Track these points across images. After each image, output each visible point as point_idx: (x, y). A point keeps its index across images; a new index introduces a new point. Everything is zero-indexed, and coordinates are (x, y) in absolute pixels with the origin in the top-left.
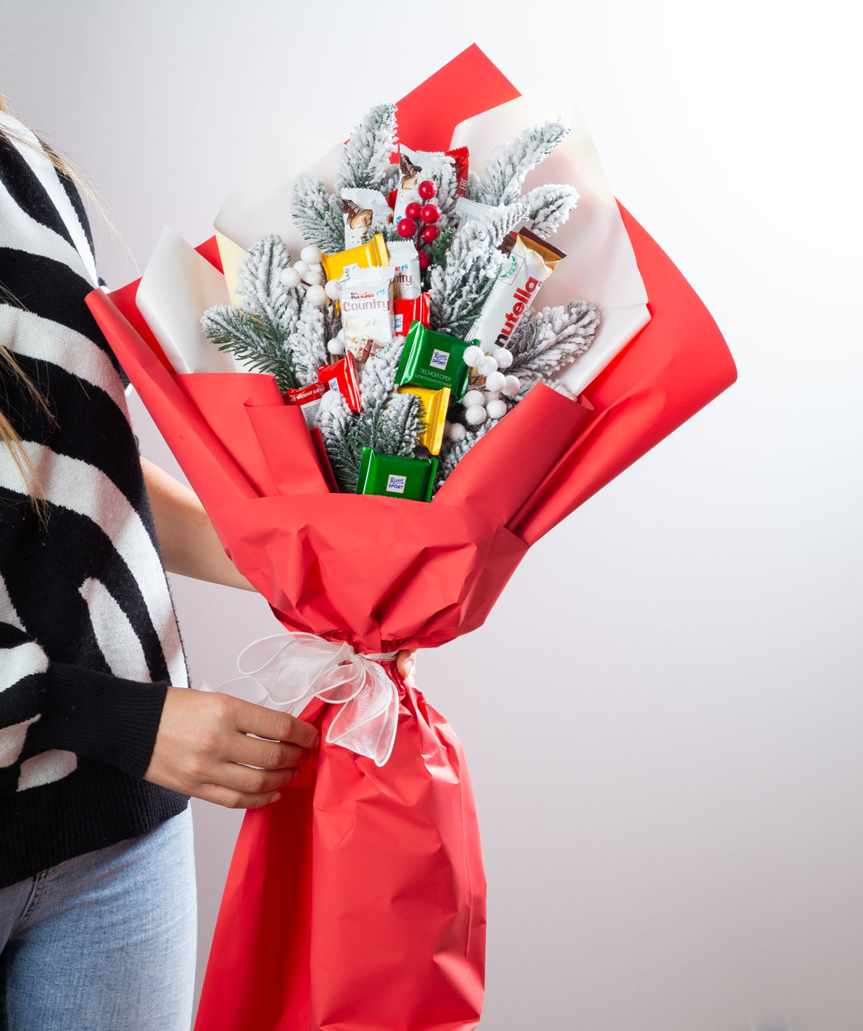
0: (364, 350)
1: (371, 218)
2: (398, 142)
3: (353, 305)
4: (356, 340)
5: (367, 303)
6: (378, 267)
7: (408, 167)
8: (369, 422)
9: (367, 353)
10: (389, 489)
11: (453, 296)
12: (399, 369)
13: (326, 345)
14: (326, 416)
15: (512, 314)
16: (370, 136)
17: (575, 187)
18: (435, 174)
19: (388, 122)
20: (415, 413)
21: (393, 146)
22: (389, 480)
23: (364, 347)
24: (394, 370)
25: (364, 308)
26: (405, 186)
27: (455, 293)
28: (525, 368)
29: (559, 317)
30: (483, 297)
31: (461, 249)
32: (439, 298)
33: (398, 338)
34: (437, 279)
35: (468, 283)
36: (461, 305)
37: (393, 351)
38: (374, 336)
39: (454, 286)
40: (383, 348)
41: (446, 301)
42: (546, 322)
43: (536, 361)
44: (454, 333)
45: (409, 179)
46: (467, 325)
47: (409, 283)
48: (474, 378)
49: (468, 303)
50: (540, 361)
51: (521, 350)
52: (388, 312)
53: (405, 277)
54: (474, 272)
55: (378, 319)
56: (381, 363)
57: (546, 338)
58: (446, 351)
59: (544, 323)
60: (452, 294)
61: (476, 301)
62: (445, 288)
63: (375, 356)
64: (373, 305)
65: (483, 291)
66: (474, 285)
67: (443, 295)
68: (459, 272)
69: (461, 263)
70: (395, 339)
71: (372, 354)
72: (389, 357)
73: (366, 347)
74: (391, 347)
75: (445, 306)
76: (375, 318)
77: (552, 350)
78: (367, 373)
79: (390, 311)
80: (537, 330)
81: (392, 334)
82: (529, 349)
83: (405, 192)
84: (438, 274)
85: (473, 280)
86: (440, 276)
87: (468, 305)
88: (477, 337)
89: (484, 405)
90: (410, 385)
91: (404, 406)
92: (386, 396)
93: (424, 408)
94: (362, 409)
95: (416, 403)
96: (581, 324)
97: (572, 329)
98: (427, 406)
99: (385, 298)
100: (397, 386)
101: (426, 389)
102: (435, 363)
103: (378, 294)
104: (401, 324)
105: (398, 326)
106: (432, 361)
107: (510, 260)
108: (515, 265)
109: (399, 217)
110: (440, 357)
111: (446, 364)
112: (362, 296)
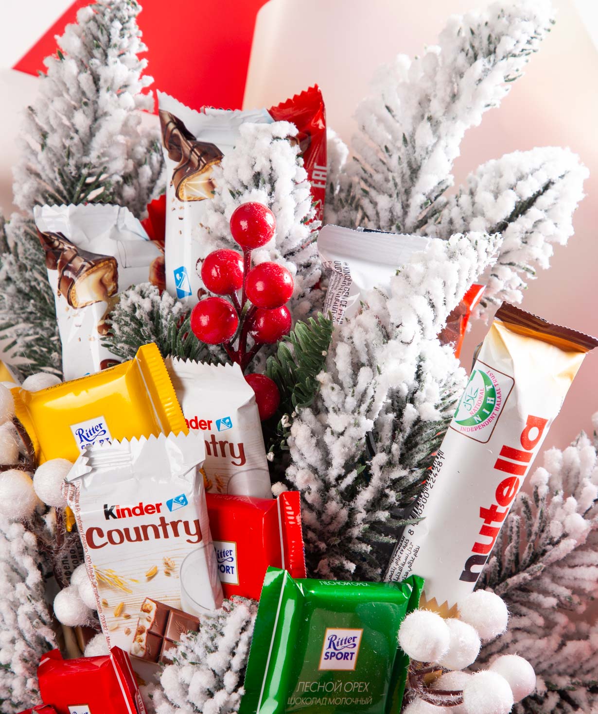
0: (149, 632)
1: (115, 277)
2: (153, 87)
3: (110, 533)
4: (128, 612)
5: (145, 528)
6: (161, 435)
7: (186, 146)
9: (158, 640)
11: (349, 480)
12: (247, 691)
13: (50, 608)
15: (494, 507)
16: (85, 79)
17: (573, 151)
18: (257, 168)
19: (125, 42)
21: (142, 97)
23: (148, 626)
24: (235, 696)
25: (139, 539)
26: (185, 193)
27: (354, 474)
28: (523, 604)
29: (589, 474)
30: (418, 473)
31: (357, 366)
32: (314, 487)
33: (234, 604)
34: (306, 441)
35: (379, 444)
36: (372, 498)
37: (224, 643)
38: (171, 600)
39: (349, 457)
40: (199, 631)
41: (333, 492)
42: (560, 490)
43: (547, 581)
44: (365, 566)
45: (191, 173)
46: (387, 544)
47: (239, 461)
48: (418, 672)
49: (387, 491)
50: (557, 583)
51: (509, 564)
52: (200, 544)
53: (227, 446)
54: (391, 416)
55: (177, 563)
56: (201, 680)
57: (567, 530)
58: (353, 626)
59: (556, 495)
60: (345, 476)
61: (405, 484)
62: (327, 463)
63: (181, 648)
64: (160, 529)
65: (419, 457)
66: (395, 447)
67: (324, 481)
68: (357, 425)
69: (361, 401)
70: (225, 608)
71: (173, 644)
72: (216, 661)
73: (152, 625)
74: (219, 629)
75: (333, 506)
76: (169, 559)
77: (580, 552)
78: (165, 697)
79: (204, 542)
80: (542, 512)
81: (214, 589)
82: (527, 562)
83: (186, 204)
84: (308, 433)
85: (390, 434)
86: (312, 437)
87: (387, 496)
88: (417, 570)
99: (191, 513)
102: (331, 659)
103: (169, 504)
104: (234, 564)
105: (228, 570)
106: (323, 656)
107: (478, 382)
108: (493, 393)
109: (180, 271)
110: (340, 643)
111: (355, 657)
112: (132, 512)
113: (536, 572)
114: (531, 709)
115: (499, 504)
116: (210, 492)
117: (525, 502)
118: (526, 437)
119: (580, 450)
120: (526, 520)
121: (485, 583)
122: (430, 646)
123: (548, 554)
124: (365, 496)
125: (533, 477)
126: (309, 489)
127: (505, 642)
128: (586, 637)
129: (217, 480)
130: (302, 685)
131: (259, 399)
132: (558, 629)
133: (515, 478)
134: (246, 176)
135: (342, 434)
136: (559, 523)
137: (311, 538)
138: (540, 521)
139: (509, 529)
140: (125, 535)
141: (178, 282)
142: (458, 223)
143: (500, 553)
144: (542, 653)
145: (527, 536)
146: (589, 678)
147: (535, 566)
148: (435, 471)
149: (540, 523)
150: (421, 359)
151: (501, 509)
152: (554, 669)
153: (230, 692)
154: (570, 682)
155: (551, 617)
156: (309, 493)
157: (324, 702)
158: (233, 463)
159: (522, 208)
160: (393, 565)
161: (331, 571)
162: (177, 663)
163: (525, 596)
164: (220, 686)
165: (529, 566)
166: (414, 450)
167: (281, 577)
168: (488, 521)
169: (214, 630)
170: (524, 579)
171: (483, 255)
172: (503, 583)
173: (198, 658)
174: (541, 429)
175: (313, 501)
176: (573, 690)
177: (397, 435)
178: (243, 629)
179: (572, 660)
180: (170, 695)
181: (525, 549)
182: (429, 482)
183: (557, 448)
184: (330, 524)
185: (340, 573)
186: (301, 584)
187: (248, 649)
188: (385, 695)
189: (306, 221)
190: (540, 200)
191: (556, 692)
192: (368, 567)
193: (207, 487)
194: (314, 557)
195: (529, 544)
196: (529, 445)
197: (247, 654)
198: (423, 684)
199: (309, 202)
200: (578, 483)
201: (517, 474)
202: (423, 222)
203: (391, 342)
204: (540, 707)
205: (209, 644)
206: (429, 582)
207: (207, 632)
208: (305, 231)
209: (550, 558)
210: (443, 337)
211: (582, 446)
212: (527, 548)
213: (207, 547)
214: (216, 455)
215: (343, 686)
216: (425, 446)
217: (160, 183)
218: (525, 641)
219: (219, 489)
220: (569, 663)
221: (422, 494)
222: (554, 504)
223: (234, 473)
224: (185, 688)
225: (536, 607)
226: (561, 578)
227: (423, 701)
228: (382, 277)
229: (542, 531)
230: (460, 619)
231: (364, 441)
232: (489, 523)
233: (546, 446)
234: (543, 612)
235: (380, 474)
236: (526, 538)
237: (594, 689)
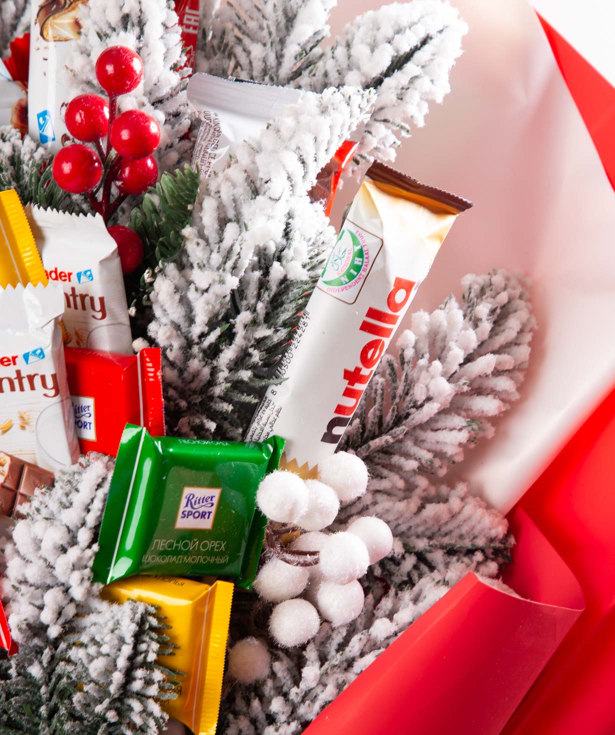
0: (3, 486)
5: (0, 381)
6: (19, 285)
8: (35, 671)
9: (11, 494)
11: (212, 338)
12: (101, 547)
15: (358, 370)
17: (453, 5)
18: (126, 10)
20: (152, 657)
23: (1, 479)
24: (89, 553)
26: (50, 32)
27: (217, 332)
28: (384, 466)
29: (455, 338)
30: (283, 333)
31: (223, 222)
32: (176, 344)
33: (91, 460)
34: (169, 297)
35: (244, 303)
36: (235, 357)
37: (79, 499)
38: (26, 454)
39: (212, 315)
40: (53, 486)
41: (195, 349)
42: (426, 353)
43: (409, 445)
44: (226, 425)
46: (249, 404)
47: (99, 315)
48: (276, 533)
49: (251, 350)
50: (419, 446)
51: (372, 426)
52: (57, 399)
53: (87, 300)
54: (257, 274)
55: (33, 417)
56: (54, 536)
57: (431, 394)
58: (212, 485)
59: (422, 358)
60: (208, 334)
61: (269, 343)
62: (191, 320)
63: (35, 503)
64: (16, 382)
65: (284, 316)
66: (260, 306)
67: (186, 338)
68: (222, 282)
69: (227, 258)
70: (81, 464)
71: (26, 499)
72: (71, 517)
73: (6, 479)
74: (74, 485)
75: (195, 364)
76: (25, 413)
77: (443, 416)
78: (17, 552)
79: (62, 396)
80: (406, 375)
81: (70, 445)
82: (391, 424)
83: (51, 44)
84: (171, 289)
85: (255, 293)
86: (175, 292)
87: (250, 355)
88: (279, 430)
89: (308, 595)
90: (131, 578)
91: (122, 641)
92: (71, 611)
93: (174, 638)
94: (14, 646)
95: (152, 629)
96: (500, 340)
97: (486, 363)
98: (181, 628)
99: (47, 367)
100: (98, 587)
101: (171, 585)
102: (187, 517)
103: (26, 357)
104: (92, 420)
105: (85, 426)
106: (180, 514)
107: (347, 242)
108: (361, 254)
109: (43, 114)
110: (197, 502)
111: (212, 516)
113: (398, 435)
114: (388, 571)
115: (364, 365)
116: (69, 345)
117: (391, 365)
118: (392, 299)
119: (448, 313)
120: (391, 382)
121: (348, 445)
122: (287, 507)
123: (411, 417)
124: (228, 354)
125: (399, 339)
126: (171, 346)
127: (365, 503)
128: (446, 501)
129: (77, 333)
130: (157, 543)
131: (122, 251)
132: (418, 492)
133: (380, 340)
134: (114, 17)
135: (207, 291)
136: (424, 386)
137: (172, 395)
138: (405, 384)
139: (373, 391)
141: (41, 127)
142: (333, 76)
143: (364, 415)
144: (401, 516)
145: (391, 398)
146: (446, 541)
147: (398, 429)
148: (299, 332)
149: (405, 386)
150: (290, 216)
151: (365, 372)
152: (413, 531)
153: (84, 548)
154: (427, 544)
155: (412, 479)
156: (171, 350)
157: (179, 560)
158: (94, 317)
159: (399, 63)
160: (254, 425)
161: (191, 430)
162: (30, 518)
163: (387, 459)
164: (73, 542)
165: (392, 429)
166: (280, 309)
167: (139, 435)
168: (352, 383)
169: (69, 486)
170: (387, 442)
171: (356, 111)
172: (365, 446)
173: (52, 514)
174: (408, 291)
175: (175, 358)
176: (430, 552)
177: (262, 293)
178: (99, 486)
179: (430, 523)
180: (22, 550)
181: (388, 412)
182: (293, 342)
183: (425, 310)
184: (192, 381)
185: (200, 432)
186: (160, 442)
187: (104, 506)
188: (242, 554)
189: (175, 68)
190: (417, 55)
191: (413, 554)
192: (229, 426)
193: (66, 341)
194: (174, 415)
195: (393, 407)
196: (395, 307)
197: (102, 510)
198: (281, 544)
199: (179, 48)
200: (445, 347)
201: (383, 336)
202: (297, 74)
203: (259, 198)
204: (398, 568)
205: (64, 499)
206: (290, 443)
207: (62, 488)
208: (174, 79)
209: (414, 422)
210: (314, 195)
211: (450, 309)
212: (391, 410)
213: (65, 402)
214: (76, 307)
215: (199, 544)
216: (291, 305)
217: (24, 20)
218: (385, 503)
219: (78, 343)
220: (427, 526)
221: (286, 354)
222: (420, 367)
223: (94, 327)
224: (37, 544)
225: (397, 469)
226: (423, 441)
227: (280, 561)
228: (252, 130)
229: (407, 394)
230: (320, 480)
231: (228, 298)
232: (353, 385)
233: (414, 308)
234: (404, 475)
235: (244, 333)
236: (390, 401)
237: (451, 552)
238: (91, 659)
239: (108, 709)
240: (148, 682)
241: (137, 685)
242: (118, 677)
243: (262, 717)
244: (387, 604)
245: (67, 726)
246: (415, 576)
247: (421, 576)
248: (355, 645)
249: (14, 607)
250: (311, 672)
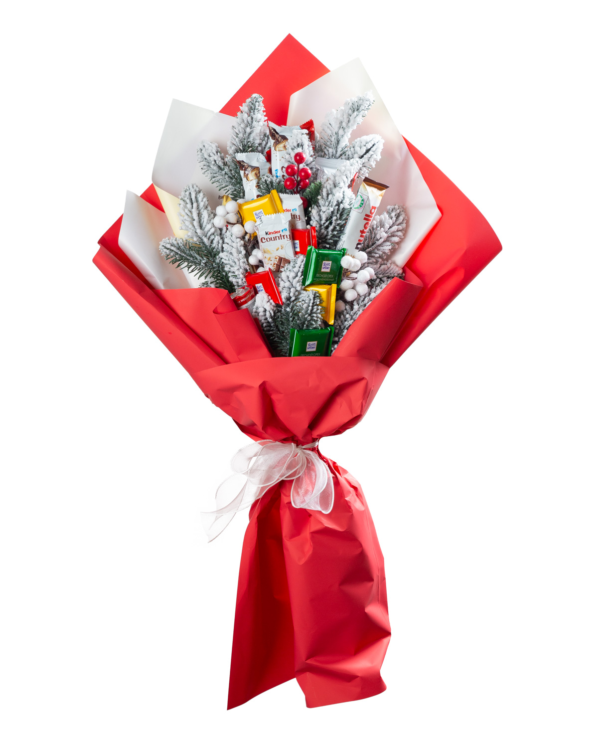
1: (259, 172)
2: (267, 120)
3: (267, 239)
4: (271, 259)
5: (276, 237)
7: (277, 136)
9: (279, 266)
10: (307, 350)
11: (327, 224)
12: (304, 277)
13: (247, 260)
14: (261, 310)
15: (363, 230)
16: (249, 119)
17: (380, 135)
18: (298, 142)
19: (260, 108)
20: (318, 303)
21: (264, 123)
22: (308, 345)
23: (276, 263)
24: (301, 278)
25: (274, 240)
26: (277, 149)
27: (328, 222)
29: (387, 222)
30: (344, 222)
31: (328, 195)
32: (318, 226)
33: (299, 256)
34: (315, 214)
35: (334, 215)
38: (282, 256)
39: (327, 218)
40: (290, 263)
41: (323, 227)
42: (379, 226)
43: (376, 251)
44: (331, 246)
45: (278, 144)
46: (337, 240)
47: (298, 220)
48: (346, 272)
49: (336, 226)
50: (379, 251)
51: (367, 245)
52: (290, 241)
53: (295, 216)
54: (337, 207)
55: (284, 246)
56: (292, 275)
57: (381, 237)
59: (378, 228)
61: (341, 225)
62: (321, 220)
63: (285, 268)
64: (280, 237)
65: (344, 218)
66: (338, 215)
67: (320, 224)
68: (329, 209)
69: (329, 203)
70: (297, 257)
71: (283, 267)
72: (296, 270)
73: (278, 262)
74: (296, 262)
75: (323, 231)
76: (282, 245)
77: (384, 242)
78: (282, 280)
80: (375, 232)
81: (293, 253)
83: (278, 152)
84: (316, 212)
87: (336, 228)
88: (344, 247)
89: (354, 288)
90: (311, 284)
91: (310, 300)
92: (297, 293)
93: (322, 299)
94: (283, 303)
95: (317, 296)
96: (398, 222)
97: (395, 228)
98: (324, 297)
99: (288, 233)
100: (303, 287)
101: (321, 286)
102: (324, 269)
103: (282, 231)
104: (298, 246)
105: (297, 248)
106: (322, 268)
107: (359, 198)
108: (363, 200)
109: (277, 170)
110: (326, 265)
111: (330, 268)
112: (273, 233)
114: (373, 282)
116: (292, 228)
117: (370, 230)
118: (371, 212)
119: (384, 216)
120: (371, 234)
121: (363, 250)
122: (348, 265)
124: (331, 228)
125: (372, 223)
126: (316, 226)
127: (366, 266)
128: (386, 264)
129: (293, 224)
130: (317, 275)
131: (303, 204)
132: (379, 262)
134: (296, 145)
136: (379, 235)
137: (318, 239)
138: (374, 235)
139: (367, 236)
140: (271, 239)
141: (276, 173)
142: (351, 156)
143: (364, 243)
144: (376, 268)
145: (371, 238)
146: (387, 275)
147: (373, 246)
150: (344, 192)
151: (365, 230)
152: (379, 272)
153: (299, 277)
154: (382, 276)
155: (377, 259)
156: (316, 228)
157: (323, 280)
159: (368, 151)
160: (338, 246)
161: (323, 247)
162: (285, 271)
163: (371, 254)
164: (297, 276)
165: (371, 246)
166: (343, 215)
167: (312, 248)
168: (362, 234)
169: (294, 262)
171: (359, 164)
172: (366, 250)
173: (291, 269)
174: (375, 209)
175: (317, 230)
177: (338, 212)
178: (302, 262)
179: (383, 270)
180: (284, 279)
182: (347, 224)
183: (379, 215)
184: (322, 235)
185: (325, 248)
186: (317, 250)
187: (304, 266)
188: (337, 278)
189: (311, 156)
190: (372, 149)
191: (379, 278)
193: (291, 226)
194: (319, 243)
196: (372, 214)
197: (303, 268)
198: (346, 275)
199: (312, 151)
200: (384, 225)
201: (369, 222)
202: (341, 155)
203: (337, 188)
205: (293, 266)
206: (347, 249)
207: (292, 263)
208: (311, 159)
209: (377, 244)
210: (349, 186)
212: (371, 241)
213: (292, 242)
214: (293, 218)
215: (327, 276)
216: (346, 214)
217: (268, 145)
218: (372, 265)
219: (294, 227)
221: (345, 227)
222: (378, 230)
223: (297, 223)
224: (288, 277)
225: (373, 257)
226: (380, 249)
227: (346, 280)
228: (334, 171)
229: (375, 237)
230: (356, 258)
231: (330, 213)
233: (375, 215)
235: (335, 222)
237: (388, 278)
238: (303, 304)
239: (308, 316)
240: (318, 309)
241: (315, 310)
242: (310, 308)
243: (344, 320)
244: (373, 290)
245: (298, 321)
246: (380, 284)
247: (381, 284)
248: (367, 299)
249: (282, 293)
250: (356, 307)
